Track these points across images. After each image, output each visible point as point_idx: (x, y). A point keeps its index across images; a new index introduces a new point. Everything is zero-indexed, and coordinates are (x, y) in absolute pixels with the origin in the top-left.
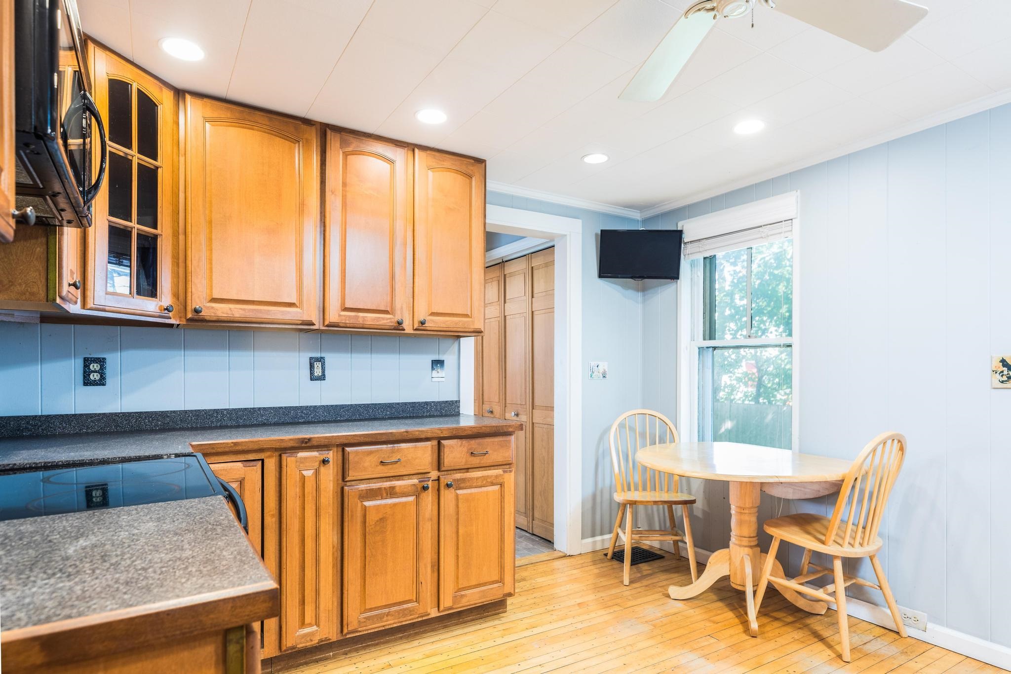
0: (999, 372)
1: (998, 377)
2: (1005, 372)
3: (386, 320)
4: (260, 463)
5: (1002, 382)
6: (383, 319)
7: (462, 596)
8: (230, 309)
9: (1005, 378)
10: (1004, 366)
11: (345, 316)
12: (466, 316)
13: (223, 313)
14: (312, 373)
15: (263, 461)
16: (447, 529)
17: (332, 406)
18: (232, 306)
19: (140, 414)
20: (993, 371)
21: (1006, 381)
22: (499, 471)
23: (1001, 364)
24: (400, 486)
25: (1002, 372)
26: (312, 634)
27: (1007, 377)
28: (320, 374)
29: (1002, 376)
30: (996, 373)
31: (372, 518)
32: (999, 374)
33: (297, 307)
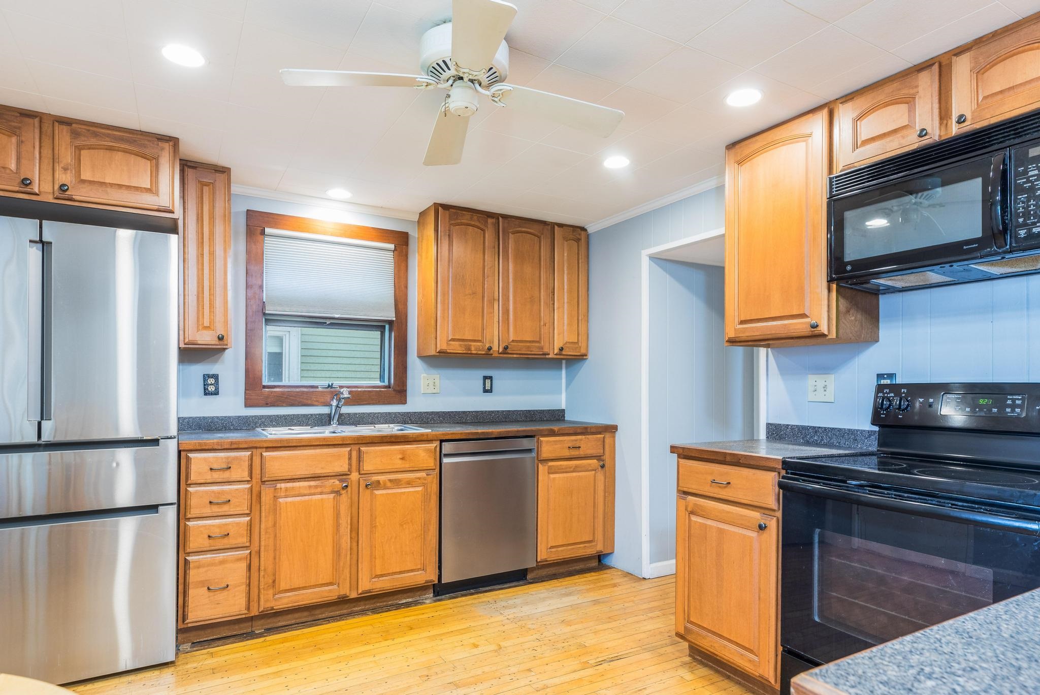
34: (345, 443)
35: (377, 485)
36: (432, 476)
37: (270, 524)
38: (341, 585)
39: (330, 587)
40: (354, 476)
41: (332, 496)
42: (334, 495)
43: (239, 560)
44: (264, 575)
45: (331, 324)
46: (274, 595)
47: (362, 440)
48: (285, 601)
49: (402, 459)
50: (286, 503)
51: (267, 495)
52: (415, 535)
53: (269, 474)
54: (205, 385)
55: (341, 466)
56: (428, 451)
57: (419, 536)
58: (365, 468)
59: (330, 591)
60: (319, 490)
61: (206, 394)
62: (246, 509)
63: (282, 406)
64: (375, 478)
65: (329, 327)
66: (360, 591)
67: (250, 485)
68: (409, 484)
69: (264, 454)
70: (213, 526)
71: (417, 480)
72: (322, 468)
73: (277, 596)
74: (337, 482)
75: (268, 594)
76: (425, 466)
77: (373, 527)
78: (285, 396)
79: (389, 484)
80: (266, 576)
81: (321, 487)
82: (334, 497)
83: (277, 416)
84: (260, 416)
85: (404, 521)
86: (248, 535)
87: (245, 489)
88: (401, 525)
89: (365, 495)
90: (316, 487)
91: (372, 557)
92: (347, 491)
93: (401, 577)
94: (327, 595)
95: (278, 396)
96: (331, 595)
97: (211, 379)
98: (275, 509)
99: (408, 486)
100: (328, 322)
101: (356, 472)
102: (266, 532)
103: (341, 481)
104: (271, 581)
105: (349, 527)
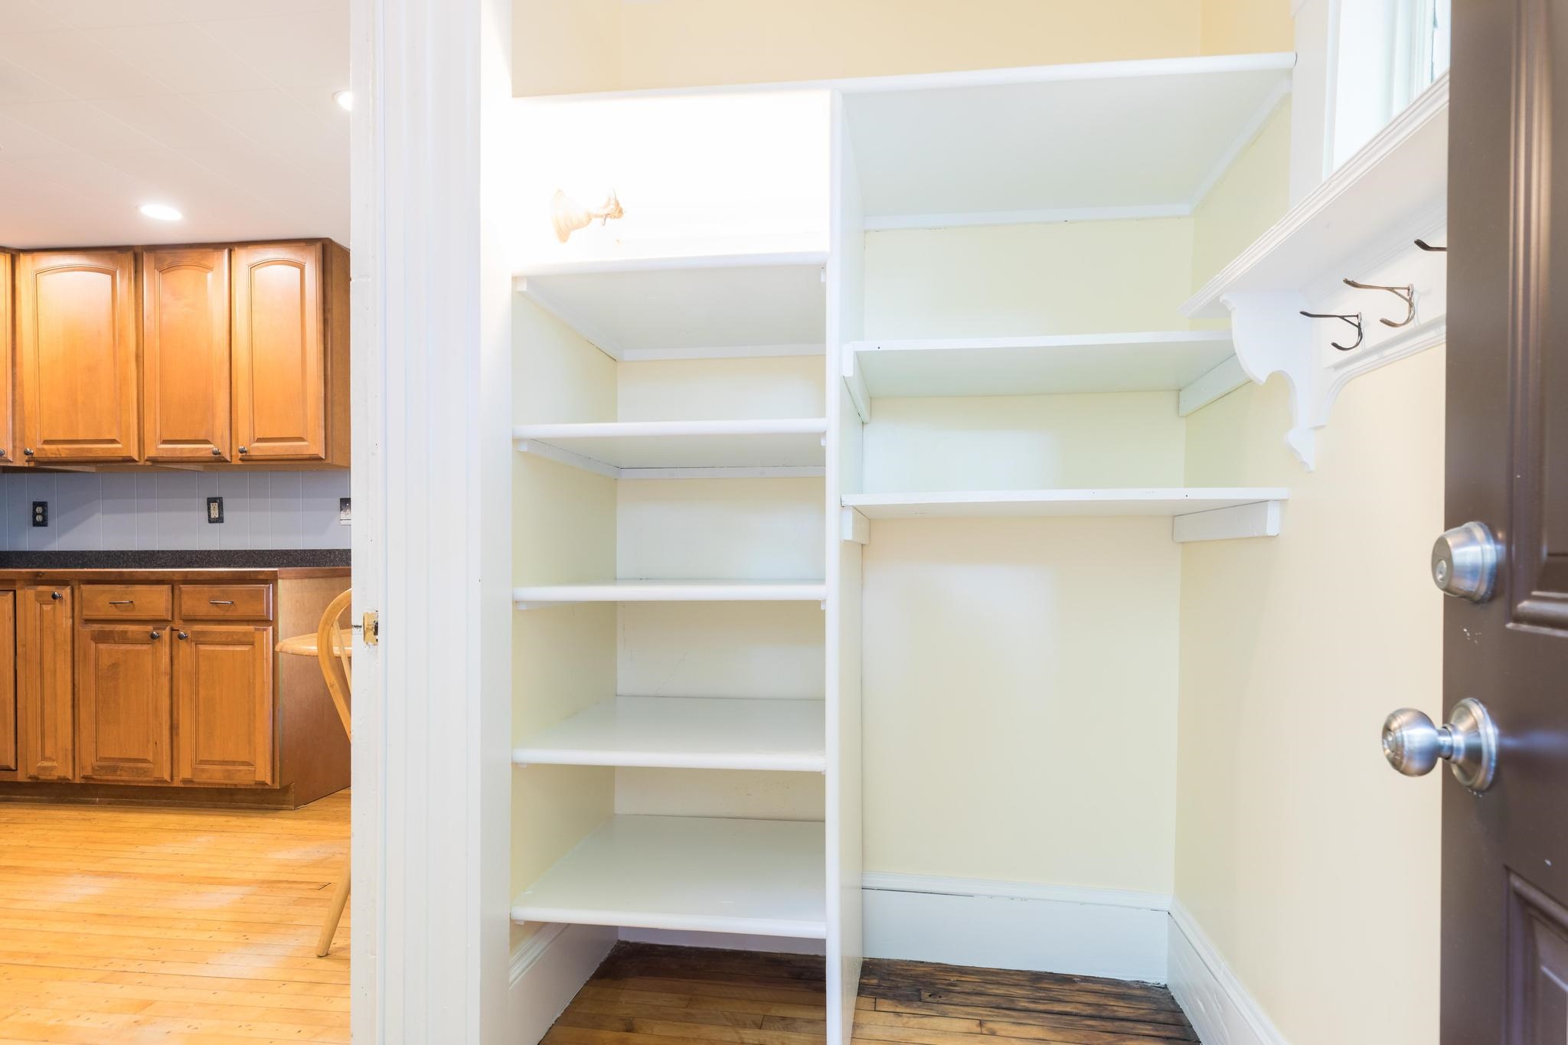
3: (205, 450)
4: (11, 593)
6: (202, 449)
7: (203, 770)
8: (58, 450)
11: (163, 449)
12: (301, 439)
13: (52, 454)
14: (209, 515)
15: (15, 591)
16: (183, 687)
17: (225, 551)
18: (60, 446)
19: (67, 552)
22: (251, 628)
24: (133, 632)
26: (52, 768)
28: (217, 516)
31: (105, 661)
33: (118, 443)
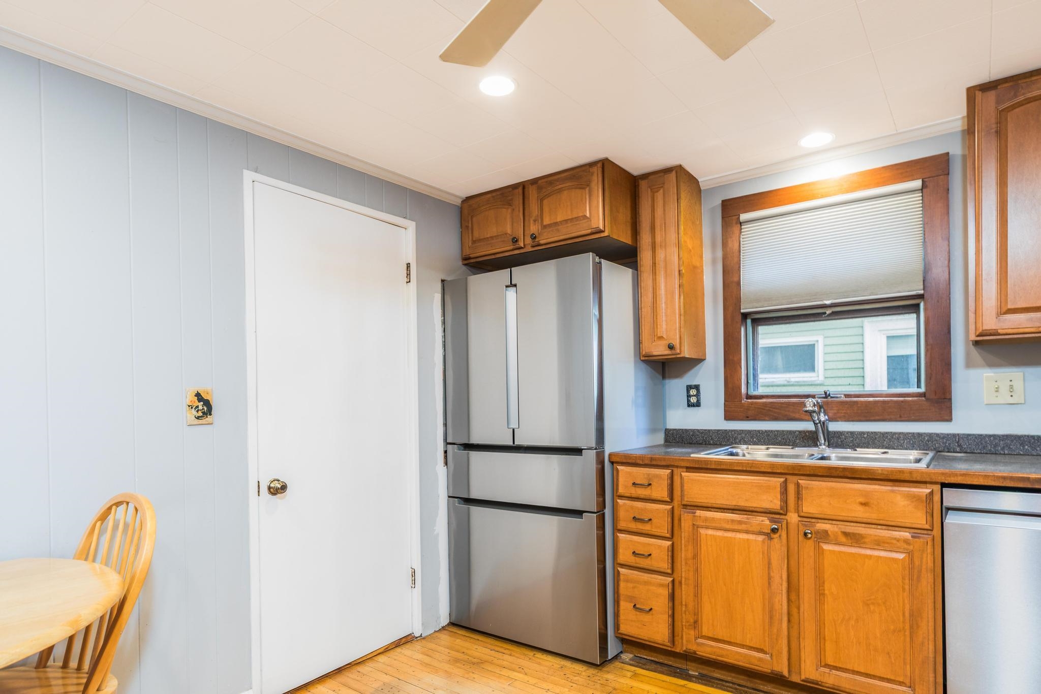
0: (194, 407)
1: (194, 412)
2: (200, 407)
5: (198, 418)
9: (200, 414)
10: (199, 401)
20: (189, 406)
21: (201, 417)
23: (196, 398)
25: (197, 407)
27: (202, 412)
29: (198, 411)
30: (192, 408)
32: (195, 409)
34: (775, 471)
35: (824, 536)
36: (922, 540)
37: (690, 555)
38: (774, 657)
39: (761, 655)
40: (793, 517)
41: (760, 538)
42: (764, 537)
43: (662, 585)
44: (685, 611)
45: (834, 313)
46: (696, 638)
47: (799, 470)
48: (708, 649)
49: (864, 504)
50: (706, 535)
51: (687, 520)
52: (892, 627)
53: (688, 498)
54: (688, 396)
55: (772, 501)
56: (915, 498)
57: (900, 631)
58: (805, 509)
59: (760, 660)
60: (743, 527)
61: (689, 406)
62: (667, 532)
63: (764, 420)
64: (821, 526)
65: (830, 318)
66: (803, 677)
67: (671, 507)
68: (878, 545)
69: (683, 474)
70: (638, 542)
71: (894, 542)
72: (746, 500)
73: (700, 640)
74: (767, 522)
75: (689, 634)
76: (908, 522)
77: (820, 595)
78: (768, 408)
79: (843, 539)
80: (687, 613)
81: (745, 523)
82: (764, 539)
83: (759, 431)
84: (740, 431)
85: (870, 600)
86: (669, 561)
87: (665, 510)
88: (866, 604)
89: (809, 546)
90: (740, 522)
91: (820, 637)
92: (780, 536)
93: (868, 683)
94: (756, 662)
95: (758, 408)
96: (761, 665)
97: (693, 390)
98: (695, 540)
99: (876, 547)
100: (828, 312)
101: (795, 512)
102: (686, 563)
103: (773, 521)
104: (692, 621)
105: (785, 585)
